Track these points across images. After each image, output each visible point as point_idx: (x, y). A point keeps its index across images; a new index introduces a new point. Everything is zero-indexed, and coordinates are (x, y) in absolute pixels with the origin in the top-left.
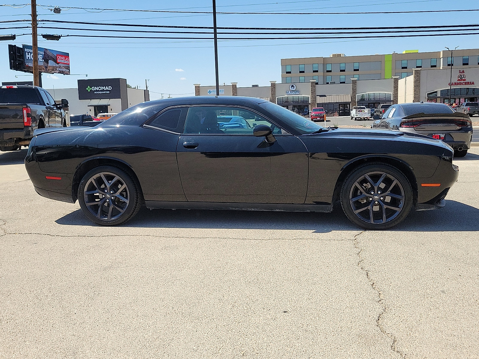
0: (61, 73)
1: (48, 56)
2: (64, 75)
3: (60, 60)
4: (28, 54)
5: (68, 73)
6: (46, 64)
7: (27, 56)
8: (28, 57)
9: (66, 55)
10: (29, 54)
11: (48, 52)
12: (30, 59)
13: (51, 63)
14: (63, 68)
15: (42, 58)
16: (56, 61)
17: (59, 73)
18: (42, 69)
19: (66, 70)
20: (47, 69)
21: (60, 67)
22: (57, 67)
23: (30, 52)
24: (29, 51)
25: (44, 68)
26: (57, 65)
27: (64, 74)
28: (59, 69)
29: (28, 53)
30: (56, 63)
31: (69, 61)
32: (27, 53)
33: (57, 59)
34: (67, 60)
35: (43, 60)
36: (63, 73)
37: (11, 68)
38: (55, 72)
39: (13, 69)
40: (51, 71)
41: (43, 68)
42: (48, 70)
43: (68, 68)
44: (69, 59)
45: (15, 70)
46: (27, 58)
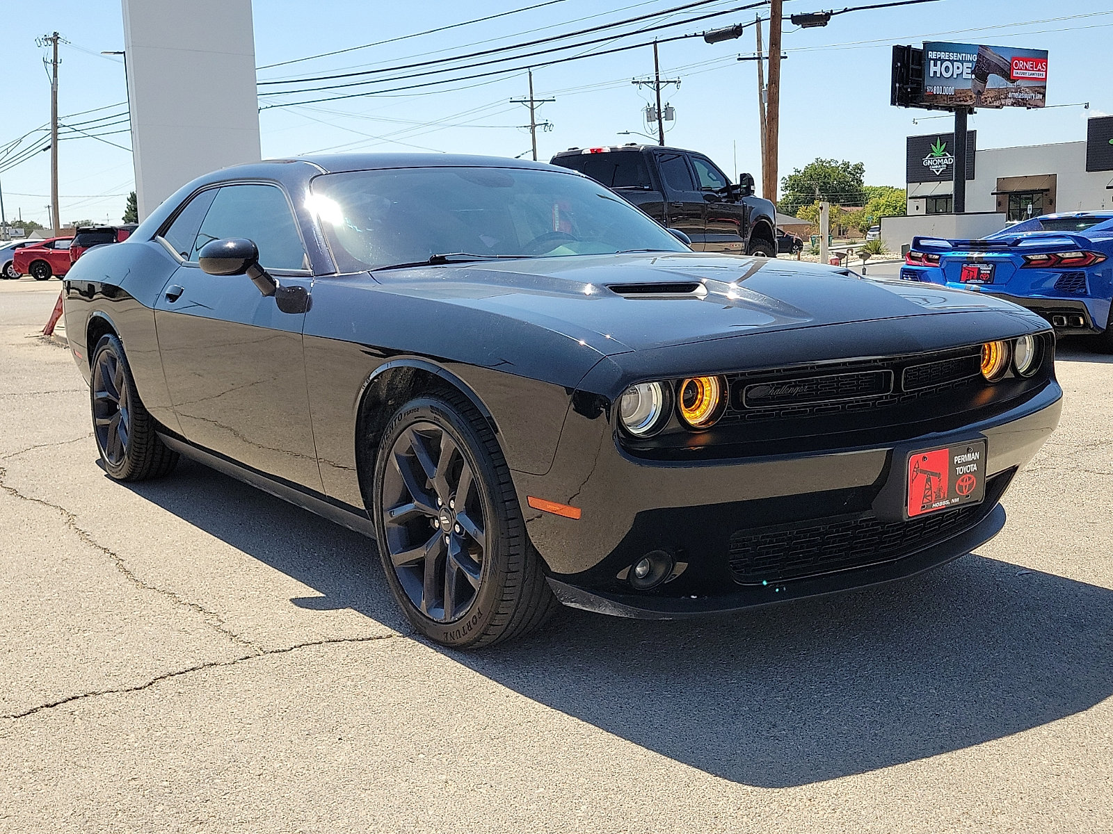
0: (1020, 106)
1: (989, 63)
2: (1028, 108)
3: (1019, 71)
4: (935, 65)
5: (1040, 103)
6: (979, 85)
7: (933, 69)
8: (935, 72)
9: (1040, 57)
10: (939, 63)
11: (989, 55)
12: (938, 75)
13: (994, 81)
14: (1027, 90)
15: (969, 71)
16: (1007, 75)
17: (1012, 105)
18: (968, 99)
19: (1034, 97)
20: (982, 97)
21: (1018, 90)
22: (1008, 90)
23: (940, 58)
24: (938, 56)
25: (974, 96)
26: (1010, 85)
27: (1028, 106)
28: (1016, 95)
29: (936, 60)
30: (1007, 80)
31: (1046, 71)
32: (932, 62)
33: (1011, 69)
34: (1039, 70)
35: (973, 76)
36: (1024, 105)
37: (893, 103)
38: (1003, 103)
39: (897, 104)
40: (990, 103)
41: (971, 96)
42: (983, 101)
43: (1042, 91)
44: (1046, 66)
45: (902, 105)
46: (932, 75)
